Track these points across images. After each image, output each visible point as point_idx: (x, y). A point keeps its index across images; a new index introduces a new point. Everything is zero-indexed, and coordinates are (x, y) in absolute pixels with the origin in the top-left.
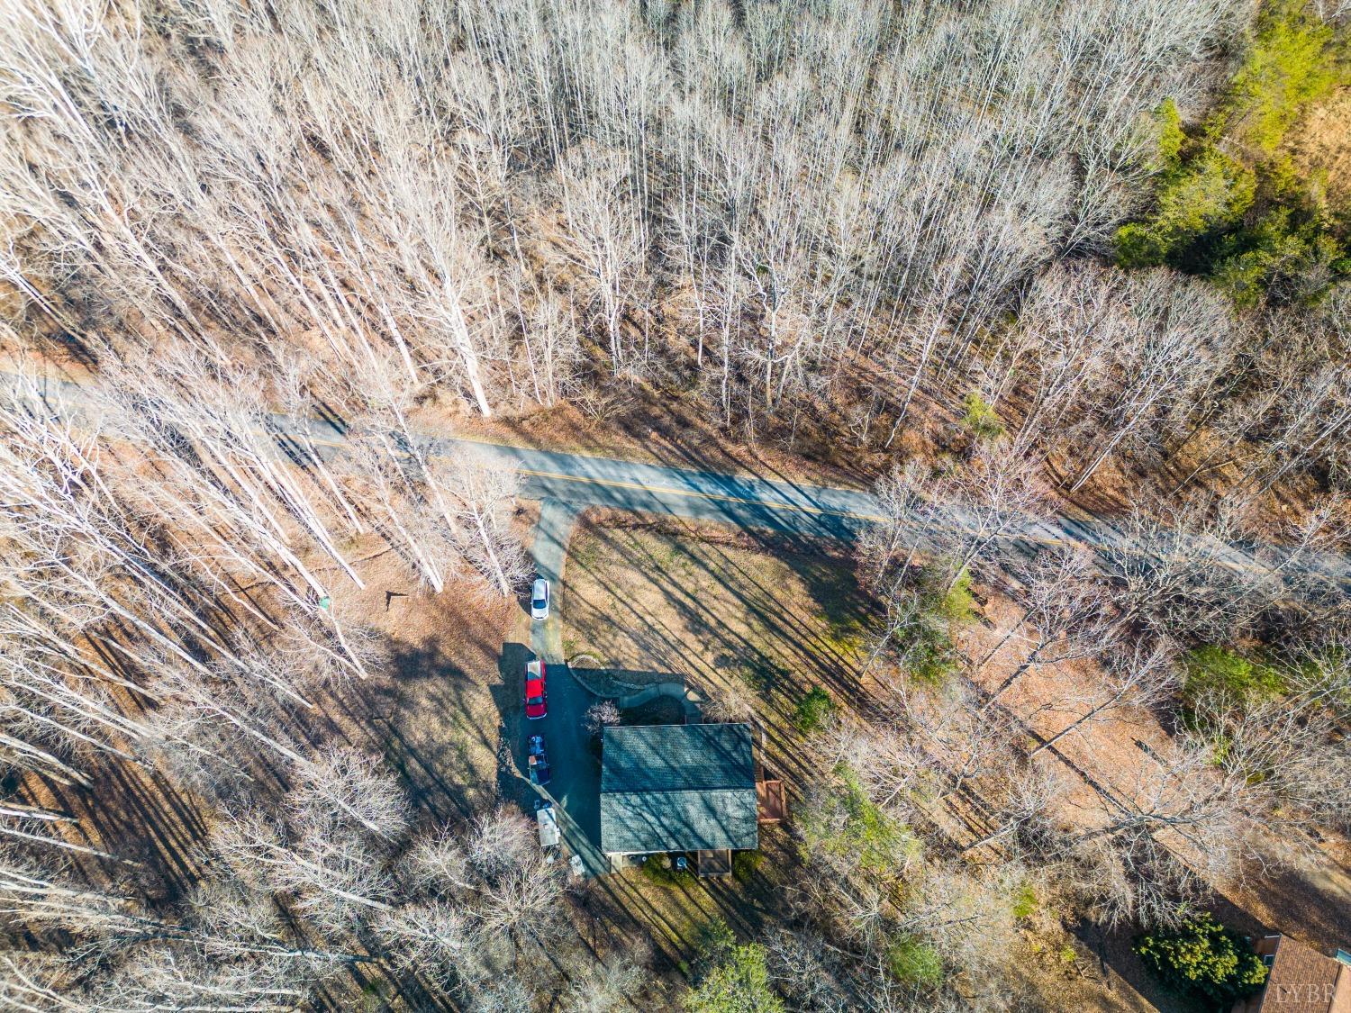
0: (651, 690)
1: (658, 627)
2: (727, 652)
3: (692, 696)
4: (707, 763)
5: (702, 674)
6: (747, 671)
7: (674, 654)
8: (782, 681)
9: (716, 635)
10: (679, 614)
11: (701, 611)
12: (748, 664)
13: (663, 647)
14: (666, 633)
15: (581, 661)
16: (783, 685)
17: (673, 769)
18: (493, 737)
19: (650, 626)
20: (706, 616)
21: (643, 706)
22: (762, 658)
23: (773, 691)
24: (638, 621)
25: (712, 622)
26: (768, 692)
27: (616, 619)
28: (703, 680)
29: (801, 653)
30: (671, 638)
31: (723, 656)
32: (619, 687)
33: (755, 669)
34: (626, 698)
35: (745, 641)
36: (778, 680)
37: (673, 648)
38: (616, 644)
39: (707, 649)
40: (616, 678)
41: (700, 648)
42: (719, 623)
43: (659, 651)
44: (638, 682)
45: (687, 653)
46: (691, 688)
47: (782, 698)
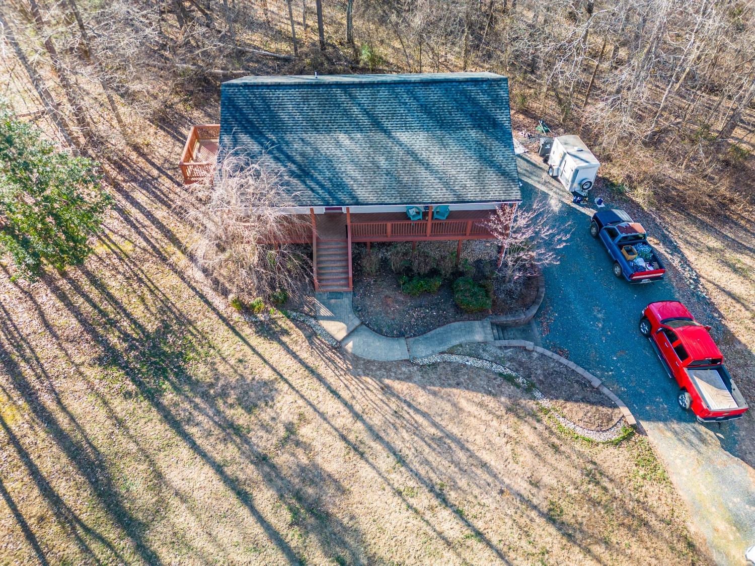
0: (425, 352)
1: (423, 500)
2: (239, 416)
3: (337, 329)
4: (311, 137)
5: (312, 372)
6: (200, 371)
7: (376, 420)
8: (121, 346)
9: (261, 460)
10: (357, 533)
11: (293, 538)
12: (194, 384)
13: (403, 441)
14: (400, 478)
15: (605, 423)
16: (126, 337)
17: (377, 124)
18: (719, 299)
19: (445, 502)
20: (281, 519)
21: (442, 321)
22: (153, 396)
23: (151, 327)
24: (480, 525)
25: (264, 498)
26: (166, 328)
27: (548, 536)
28: (311, 361)
29: (47, 399)
30: (385, 461)
31: (249, 409)
32: (497, 360)
33: (180, 372)
34: (478, 337)
35: (186, 437)
36: (132, 347)
37: (378, 438)
38: (526, 456)
39: (290, 429)
40: (509, 379)
41: (305, 432)
42: (245, 498)
43: (416, 430)
44: (457, 369)
45: (344, 420)
46: (338, 347)
47: (138, 312)
